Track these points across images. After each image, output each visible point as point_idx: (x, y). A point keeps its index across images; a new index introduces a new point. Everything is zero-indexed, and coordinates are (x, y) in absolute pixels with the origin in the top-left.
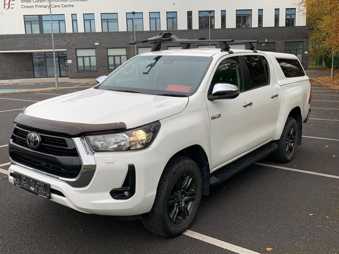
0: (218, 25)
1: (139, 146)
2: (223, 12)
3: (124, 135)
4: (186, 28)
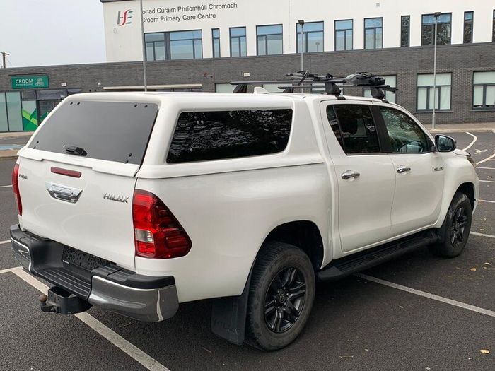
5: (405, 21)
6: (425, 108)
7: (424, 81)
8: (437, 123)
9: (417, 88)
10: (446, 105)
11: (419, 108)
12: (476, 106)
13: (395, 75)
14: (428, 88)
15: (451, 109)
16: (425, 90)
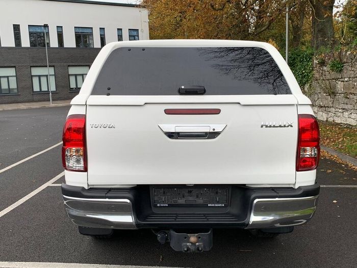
0: (54, 43)
2: (60, 28)
4: (13, 45)
5: (16, 28)
6: (39, 90)
7: (36, 71)
8: (53, 100)
9: (32, 76)
10: (53, 88)
11: (35, 90)
12: (72, 88)
13: (15, 67)
14: (39, 76)
15: (56, 91)
16: (37, 78)
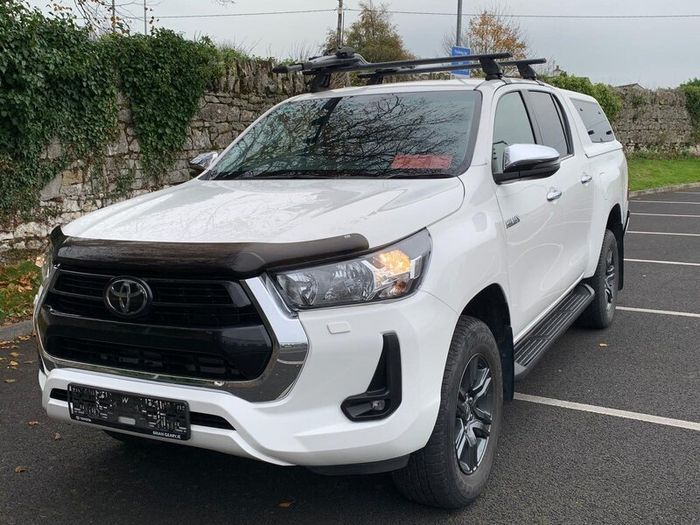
1: (394, 290)
3: (365, 263)
